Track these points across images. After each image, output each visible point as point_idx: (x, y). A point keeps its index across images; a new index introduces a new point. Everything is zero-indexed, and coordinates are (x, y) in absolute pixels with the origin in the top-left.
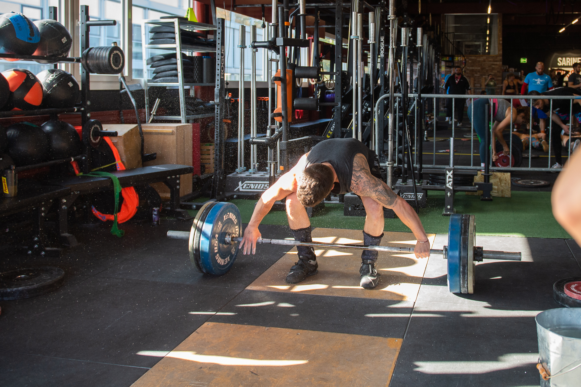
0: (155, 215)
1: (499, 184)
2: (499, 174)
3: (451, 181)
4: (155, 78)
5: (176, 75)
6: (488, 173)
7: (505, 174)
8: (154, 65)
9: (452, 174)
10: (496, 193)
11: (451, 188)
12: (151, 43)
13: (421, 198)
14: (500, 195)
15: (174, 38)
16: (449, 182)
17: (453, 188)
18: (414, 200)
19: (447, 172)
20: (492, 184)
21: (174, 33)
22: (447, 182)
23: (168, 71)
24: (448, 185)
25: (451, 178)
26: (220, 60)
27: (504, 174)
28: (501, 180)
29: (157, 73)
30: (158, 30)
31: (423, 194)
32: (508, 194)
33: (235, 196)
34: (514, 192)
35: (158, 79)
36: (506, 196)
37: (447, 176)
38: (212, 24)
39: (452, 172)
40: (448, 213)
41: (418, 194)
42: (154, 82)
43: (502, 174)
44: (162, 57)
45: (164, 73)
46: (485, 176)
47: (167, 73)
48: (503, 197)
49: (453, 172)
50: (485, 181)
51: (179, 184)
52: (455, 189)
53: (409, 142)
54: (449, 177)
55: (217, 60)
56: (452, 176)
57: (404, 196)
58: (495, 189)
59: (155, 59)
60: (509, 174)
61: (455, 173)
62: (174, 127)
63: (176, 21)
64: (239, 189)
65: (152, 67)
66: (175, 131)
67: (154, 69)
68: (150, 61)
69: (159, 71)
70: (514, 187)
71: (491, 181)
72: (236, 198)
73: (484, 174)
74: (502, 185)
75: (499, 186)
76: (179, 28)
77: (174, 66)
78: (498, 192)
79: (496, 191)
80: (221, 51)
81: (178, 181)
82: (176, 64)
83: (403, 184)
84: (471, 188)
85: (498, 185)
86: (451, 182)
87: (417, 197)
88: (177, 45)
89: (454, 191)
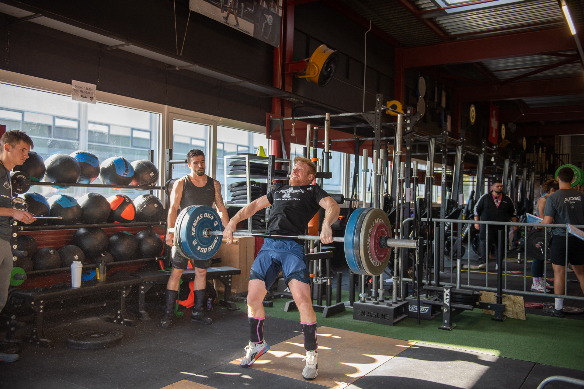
0: (209, 304)
1: (513, 306)
2: (512, 297)
3: (448, 298)
4: (233, 200)
5: (246, 199)
6: (501, 295)
7: (519, 297)
8: (232, 191)
9: (449, 292)
10: (511, 314)
11: (448, 305)
12: (231, 174)
13: (427, 311)
14: (515, 317)
15: (245, 170)
16: (447, 299)
17: (450, 305)
18: (417, 312)
19: (445, 290)
20: (505, 306)
21: (245, 166)
22: (445, 299)
23: (242, 195)
24: (445, 302)
25: (448, 296)
26: (270, 188)
27: (517, 298)
28: (515, 303)
29: (235, 196)
30: (235, 164)
31: (429, 308)
32: (522, 317)
33: (282, 296)
34: (528, 315)
35: (234, 201)
36: (521, 318)
37: (445, 294)
38: (283, 158)
39: (449, 290)
40: (445, 327)
41: (420, 307)
42: (232, 203)
43: (516, 297)
44: (237, 184)
45: (239, 197)
46: (497, 297)
47: (241, 196)
48: (518, 320)
49: (451, 290)
50: (497, 302)
51: (230, 282)
52: (452, 306)
53: (417, 261)
54: (447, 295)
55: (268, 188)
56: (449, 294)
57: (413, 308)
58: (510, 311)
59: (233, 186)
60: (522, 297)
61: (452, 291)
62: (238, 238)
63: (246, 156)
64: (287, 290)
65: (231, 191)
66: (239, 241)
67: (232, 193)
68: (230, 187)
69: (235, 195)
70: (527, 310)
71: (504, 303)
72: (283, 297)
73: (497, 295)
74: (516, 307)
75: (514, 308)
76: (249, 161)
77: (244, 191)
78: (513, 314)
79: (511, 313)
80: (271, 181)
81: (230, 280)
82: (246, 190)
83: (413, 297)
84: (467, 306)
85: (512, 308)
86: (448, 300)
87: (420, 310)
88: (247, 175)
89: (451, 308)
